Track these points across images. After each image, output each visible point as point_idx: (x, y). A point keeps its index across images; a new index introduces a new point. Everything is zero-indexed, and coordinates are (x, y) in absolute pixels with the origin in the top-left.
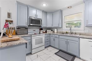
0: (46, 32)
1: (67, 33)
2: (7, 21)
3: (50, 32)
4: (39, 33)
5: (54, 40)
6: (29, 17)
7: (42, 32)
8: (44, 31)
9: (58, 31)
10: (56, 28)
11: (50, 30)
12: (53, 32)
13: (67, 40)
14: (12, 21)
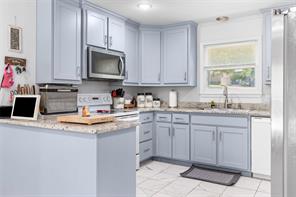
0: (134, 104)
1: (213, 105)
2: (9, 61)
3: (149, 105)
4: (108, 108)
5: (172, 132)
6: (85, 47)
7: (122, 106)
8: (128, 102)
9: (181, 100)
10: (173, 89)
11: (150, 97)
12: (162, 103)
13: (217, 126)
14: (25, 60)
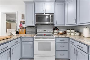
2: (21, 22)
5: (76, 52)
7: (57, 33)
8: (61, 32)
14: (24, 21)
